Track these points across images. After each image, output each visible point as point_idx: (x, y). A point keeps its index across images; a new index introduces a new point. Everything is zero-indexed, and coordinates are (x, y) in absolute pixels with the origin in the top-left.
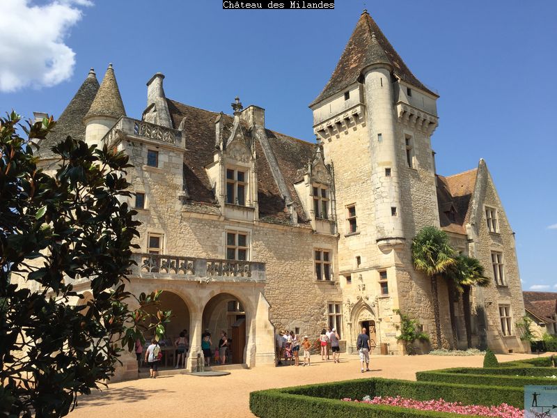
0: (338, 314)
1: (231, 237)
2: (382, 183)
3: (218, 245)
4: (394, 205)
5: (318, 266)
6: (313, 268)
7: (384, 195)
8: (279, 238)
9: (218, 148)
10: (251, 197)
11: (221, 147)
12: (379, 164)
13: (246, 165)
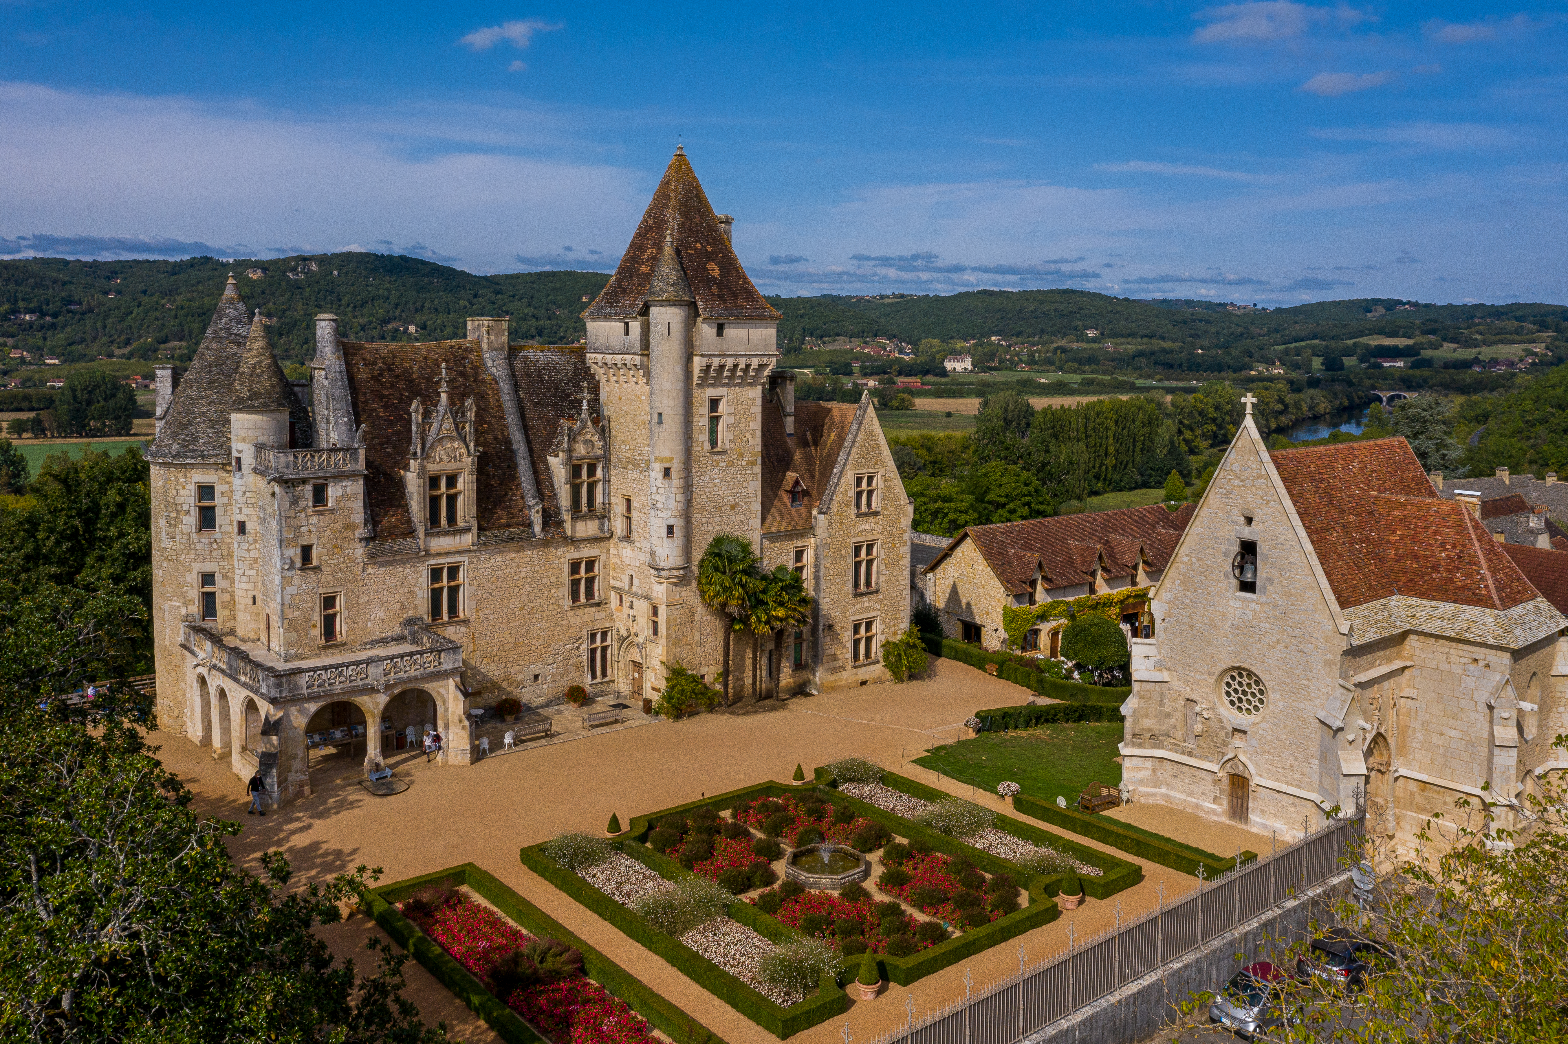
0: (605, 644)
1: (436, 574)
2: (658, 488)
3: (415, 589)
4: (671, 522)
5: (575, 583)
6: (565, 591)
7: (659, 506)
8: (512, 559)
9: (415, 453)
10: (466, 509)
11: (419, 451)
12: (657, 459)
13: (458, 465)
